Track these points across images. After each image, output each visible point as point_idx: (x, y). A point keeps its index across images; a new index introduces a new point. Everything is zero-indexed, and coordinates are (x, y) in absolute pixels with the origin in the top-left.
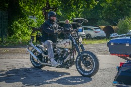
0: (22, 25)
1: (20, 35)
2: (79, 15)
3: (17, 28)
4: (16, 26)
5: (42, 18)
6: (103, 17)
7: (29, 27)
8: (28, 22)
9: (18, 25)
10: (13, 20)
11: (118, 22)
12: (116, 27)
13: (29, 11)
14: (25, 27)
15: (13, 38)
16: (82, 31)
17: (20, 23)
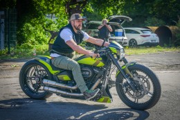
0: (37, 29)
1: (33, 43)
2: (119, 12)
3: (29, 32)
4: (28, 30)
5: (65, 17)
6: (154, 14)
7: (46, 30)
8: (45, 23)
9: (31, 28)
10: (24, 22)
11: (177, 20)
12: (175, 27)
13: (46, 7)
14: (41, 31)
15: (25, 48)
16: (123, 35)
17: (33, 25)
